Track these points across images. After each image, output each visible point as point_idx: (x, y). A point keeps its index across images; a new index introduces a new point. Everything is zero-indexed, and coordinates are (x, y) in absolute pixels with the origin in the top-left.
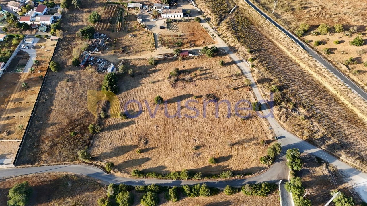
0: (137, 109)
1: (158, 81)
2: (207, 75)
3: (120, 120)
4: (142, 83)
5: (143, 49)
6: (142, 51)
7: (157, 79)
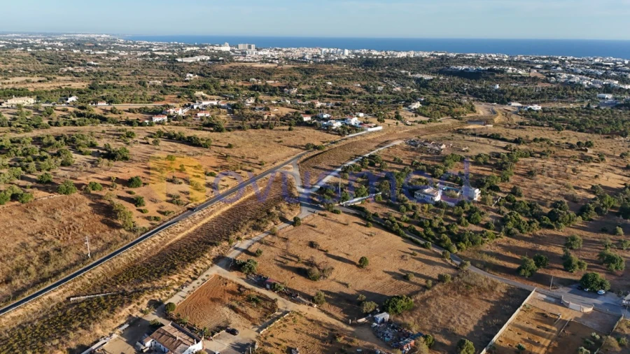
0: (389, 277)
1: (340, 283)
2: (288, 257)
3: (414, 279)
4: (357, 291)
5: (307, 322)
6: (312, 320)
7: (338, 286)
